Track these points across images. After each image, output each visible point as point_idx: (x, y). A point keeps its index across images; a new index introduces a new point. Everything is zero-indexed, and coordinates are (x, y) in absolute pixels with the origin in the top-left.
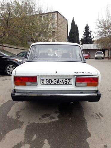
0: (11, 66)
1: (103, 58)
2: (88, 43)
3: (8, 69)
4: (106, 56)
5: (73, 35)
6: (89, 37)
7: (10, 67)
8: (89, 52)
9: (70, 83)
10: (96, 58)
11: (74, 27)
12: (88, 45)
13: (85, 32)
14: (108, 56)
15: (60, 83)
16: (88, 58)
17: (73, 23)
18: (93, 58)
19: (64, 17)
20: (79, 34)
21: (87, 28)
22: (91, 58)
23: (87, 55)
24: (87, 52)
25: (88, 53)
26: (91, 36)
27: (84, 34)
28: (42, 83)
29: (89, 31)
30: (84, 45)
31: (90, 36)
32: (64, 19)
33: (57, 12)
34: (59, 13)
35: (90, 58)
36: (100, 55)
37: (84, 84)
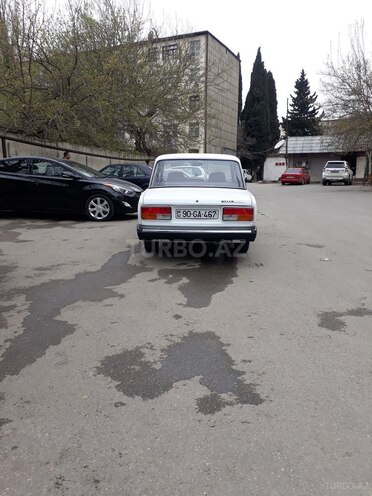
0: (99, 199)
1: (346, 182)
2: (305, 134)
3: (93, 207)
4: (360, 174)
5: (257, 107)
6: (307, 113)
7: (96, 202)
8: (307, 163)
9: (216, 216)
10: (327, 182)
11: (263, 80)
12: (302, 138)
13: (295, 96)
14: (366, 174)
15: (203, 216)
16: (301, 180)
17: (259, 65)
18: (318, 183)
19: (227, 49)
20: (276, 103)
21: (302, 85)
22: (311, 180)
23: (297, 171)
24: (300, 163)
25: (304, 165)
26: (314, 110)
27: (292, 103)
28: (178, 217)
29: (309, 93)
30: (291, 140)
31: (311, 109)
32: (228, 55)
33: (206, 33)
34: (213, 37)
35: (308, 182)
36: (338, 172)
37: (235, 217)
